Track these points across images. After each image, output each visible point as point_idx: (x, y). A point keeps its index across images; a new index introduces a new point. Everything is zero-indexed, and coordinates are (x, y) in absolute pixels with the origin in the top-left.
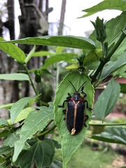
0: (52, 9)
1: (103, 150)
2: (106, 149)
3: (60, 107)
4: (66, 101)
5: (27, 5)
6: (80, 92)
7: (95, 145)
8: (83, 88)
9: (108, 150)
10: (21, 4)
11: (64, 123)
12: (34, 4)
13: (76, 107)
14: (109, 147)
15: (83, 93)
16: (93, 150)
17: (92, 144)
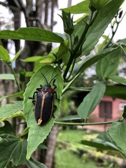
0: (56, 23)
1: (108, 166)
2: (111, 165)
3: (30, 98)
4: (36, 92)
5: (32, 18)
6: (51, 84)
7: (100, 161)
8: (55, 80)
9: (114, 166)
10: (26, 18)
11: (33, 114)
12: (38, 18)
13: (44, 98)
14: (115, 163)
15: (54, 85)
16: (97, 166)
17: (96, 159)
